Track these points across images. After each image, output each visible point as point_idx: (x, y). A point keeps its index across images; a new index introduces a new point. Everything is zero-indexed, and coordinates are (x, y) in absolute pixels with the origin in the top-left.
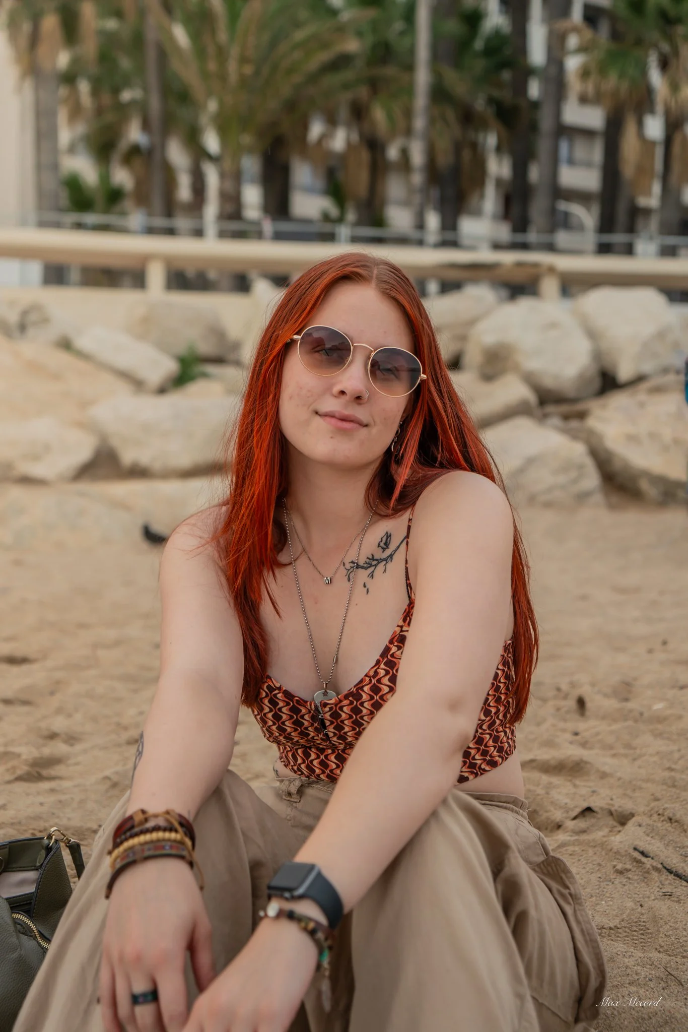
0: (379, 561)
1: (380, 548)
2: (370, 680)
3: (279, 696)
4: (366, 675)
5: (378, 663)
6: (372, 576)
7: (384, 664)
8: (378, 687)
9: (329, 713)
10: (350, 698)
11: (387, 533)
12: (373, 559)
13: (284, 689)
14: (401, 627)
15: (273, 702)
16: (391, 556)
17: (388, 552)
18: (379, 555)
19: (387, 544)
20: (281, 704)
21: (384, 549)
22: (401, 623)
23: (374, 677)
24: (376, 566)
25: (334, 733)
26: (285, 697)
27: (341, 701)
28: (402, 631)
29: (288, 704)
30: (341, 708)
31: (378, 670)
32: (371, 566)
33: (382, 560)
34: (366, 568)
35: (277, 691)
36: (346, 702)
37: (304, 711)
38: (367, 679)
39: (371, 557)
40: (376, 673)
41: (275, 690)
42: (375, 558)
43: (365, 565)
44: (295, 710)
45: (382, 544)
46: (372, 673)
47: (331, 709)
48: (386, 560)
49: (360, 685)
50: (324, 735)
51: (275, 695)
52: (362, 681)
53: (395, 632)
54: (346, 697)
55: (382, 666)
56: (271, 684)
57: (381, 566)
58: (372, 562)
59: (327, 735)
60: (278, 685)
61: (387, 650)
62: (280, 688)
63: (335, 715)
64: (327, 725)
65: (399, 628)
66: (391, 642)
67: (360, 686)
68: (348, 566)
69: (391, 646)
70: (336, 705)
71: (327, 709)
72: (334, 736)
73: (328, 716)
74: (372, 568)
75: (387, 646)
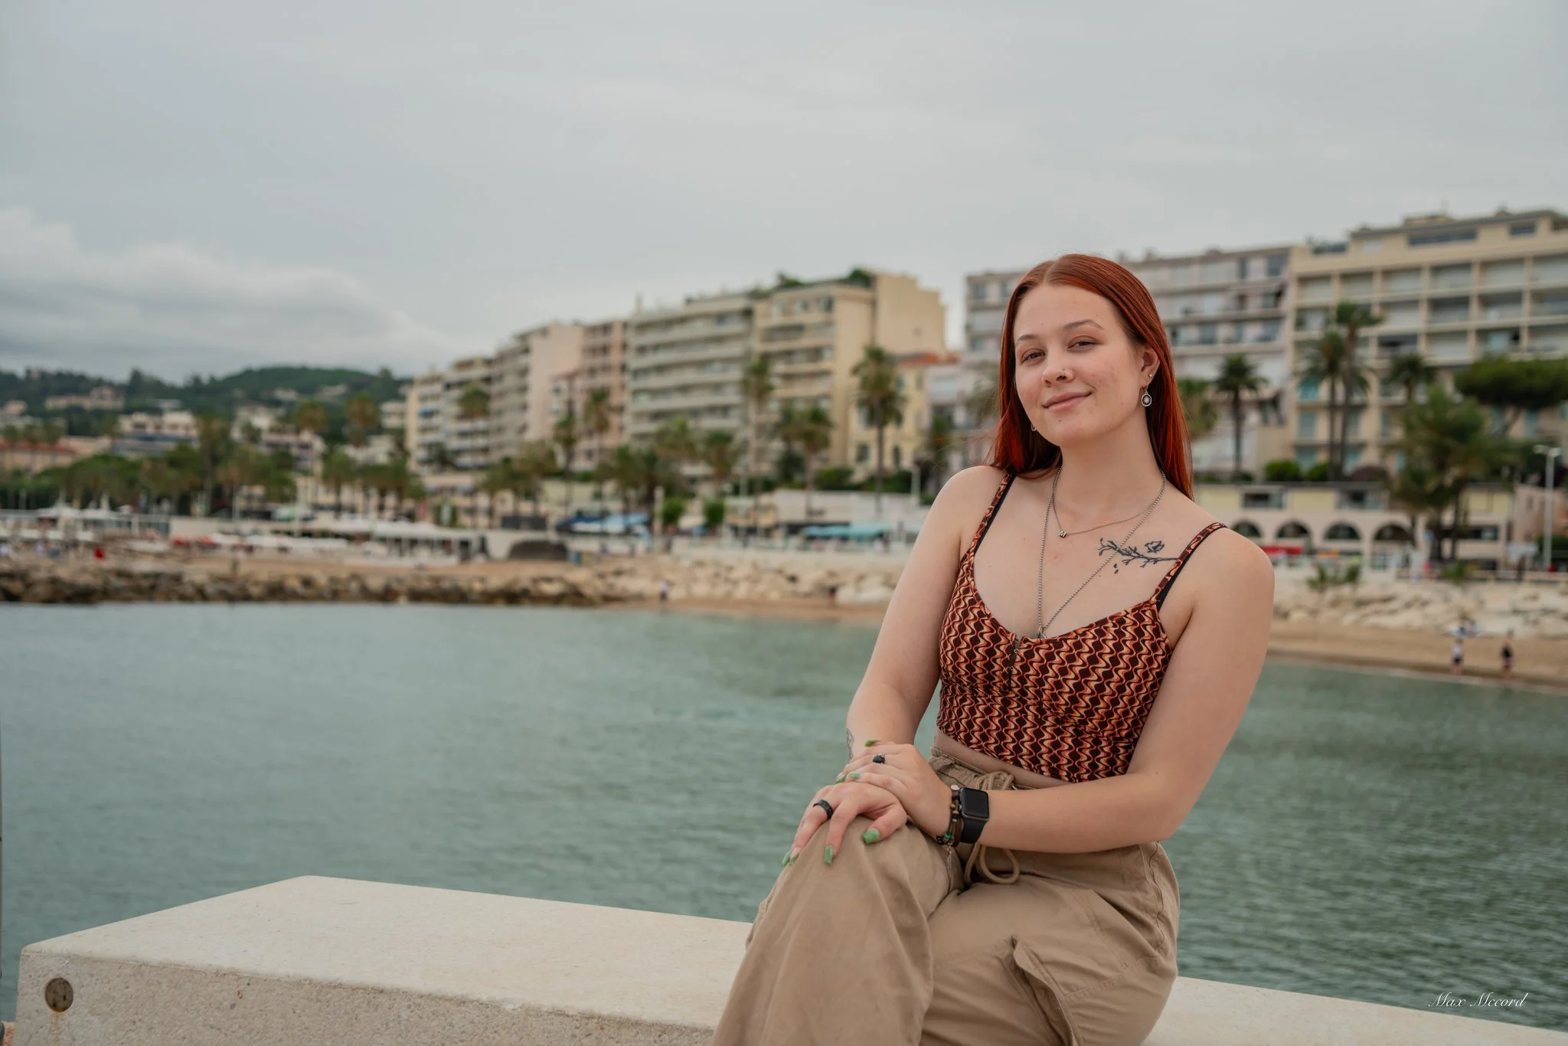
0: (1140, 556)
1: (1146, 548)
2: (1076, 637)
3: (987, 622)
4: (1075, 631)
5: (1091, 626)
6: (1127, 563)
7: (1095, 631)
8: (1081, 644)
9: (1025, 650)
10: (1051, 645)
11: (1160, 542)
12: (1135, 551)
13: (993, 617)
14: (1128, 613)
15: (979, 626)
16: (1156, 561)
17: (1152, 555)
18: (1142, 550)
19: (1155, 549)
20: (985, 629)
21: (1150, 551)
22: (1129, 611)
23: (1081, 635)
24: (1135, 557)
25: (1018, 671)
26: (992, 624)
27: (1041, 643)
28: (1125, 616)
29: (992, 631)
30: (1038, 650)
31: (1088, 633)
32: (1130, 555)
33: (1144, 557)
34: (1123, 554)
35: (986, 618)
36: (1045, 646)
37: (1003, 640)
38: (1074, 635)
39: (1133, 549)
40: (1084, 633)
41: (985, 616)
42: (1137, 551)
43: (1124, 552)
44: (995, 639)
45: (1150, 546)
46: (1080, 632)
47: (1029, 646)
48: (1149, 560)
49: (1066, 637)
50: (1008, 670)
51: (983, 621)
52: (1069, 634)
53: (1120, 613)
54: (1048, 642)
55: (1093, 631)
56: (983, 610)
57: (1142, 561)
58: (1132, 553)
59: (1010, 672)
60: (988, 613)
61: (1105, 621)
62: (989, 616)
63: (1029, 654)
64: (1017, 660)
65: (1125, 613)
66: (1112, 618)
67: (1064, 638)
68: (1105, 543)
69: (1110, 621)
70: (1035, 645)
71: (1025, 645)
72: (1017, 675)
73: (1022, 652)
74: (1130, 558)
75: (1106, 619)
